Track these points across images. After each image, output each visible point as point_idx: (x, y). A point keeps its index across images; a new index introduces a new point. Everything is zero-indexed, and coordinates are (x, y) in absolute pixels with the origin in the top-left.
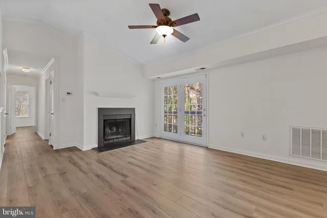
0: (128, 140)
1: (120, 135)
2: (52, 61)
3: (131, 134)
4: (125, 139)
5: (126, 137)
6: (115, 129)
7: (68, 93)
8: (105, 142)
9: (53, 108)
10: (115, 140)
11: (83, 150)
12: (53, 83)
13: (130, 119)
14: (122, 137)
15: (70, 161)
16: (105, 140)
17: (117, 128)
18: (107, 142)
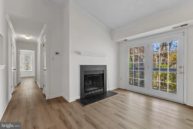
0: (102, 91)
1: (96, 87)
2: (45, 26)
3: (104, 87)
4: (99, 90)
5: (100, 89)
6: (90, 82)
7: (57, 53)
8: (86, 94)
9: (45, 66)
10: (93, 92)
11: (69, 102)
12: (45, 46)
13: (103, 74)
14: (98, 89)
15: (60, 117)
16: (86, 92)
17: (93, 81)
18: (87, 94)
